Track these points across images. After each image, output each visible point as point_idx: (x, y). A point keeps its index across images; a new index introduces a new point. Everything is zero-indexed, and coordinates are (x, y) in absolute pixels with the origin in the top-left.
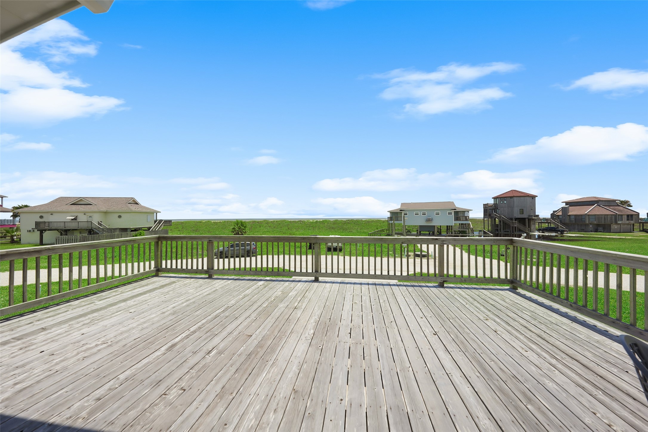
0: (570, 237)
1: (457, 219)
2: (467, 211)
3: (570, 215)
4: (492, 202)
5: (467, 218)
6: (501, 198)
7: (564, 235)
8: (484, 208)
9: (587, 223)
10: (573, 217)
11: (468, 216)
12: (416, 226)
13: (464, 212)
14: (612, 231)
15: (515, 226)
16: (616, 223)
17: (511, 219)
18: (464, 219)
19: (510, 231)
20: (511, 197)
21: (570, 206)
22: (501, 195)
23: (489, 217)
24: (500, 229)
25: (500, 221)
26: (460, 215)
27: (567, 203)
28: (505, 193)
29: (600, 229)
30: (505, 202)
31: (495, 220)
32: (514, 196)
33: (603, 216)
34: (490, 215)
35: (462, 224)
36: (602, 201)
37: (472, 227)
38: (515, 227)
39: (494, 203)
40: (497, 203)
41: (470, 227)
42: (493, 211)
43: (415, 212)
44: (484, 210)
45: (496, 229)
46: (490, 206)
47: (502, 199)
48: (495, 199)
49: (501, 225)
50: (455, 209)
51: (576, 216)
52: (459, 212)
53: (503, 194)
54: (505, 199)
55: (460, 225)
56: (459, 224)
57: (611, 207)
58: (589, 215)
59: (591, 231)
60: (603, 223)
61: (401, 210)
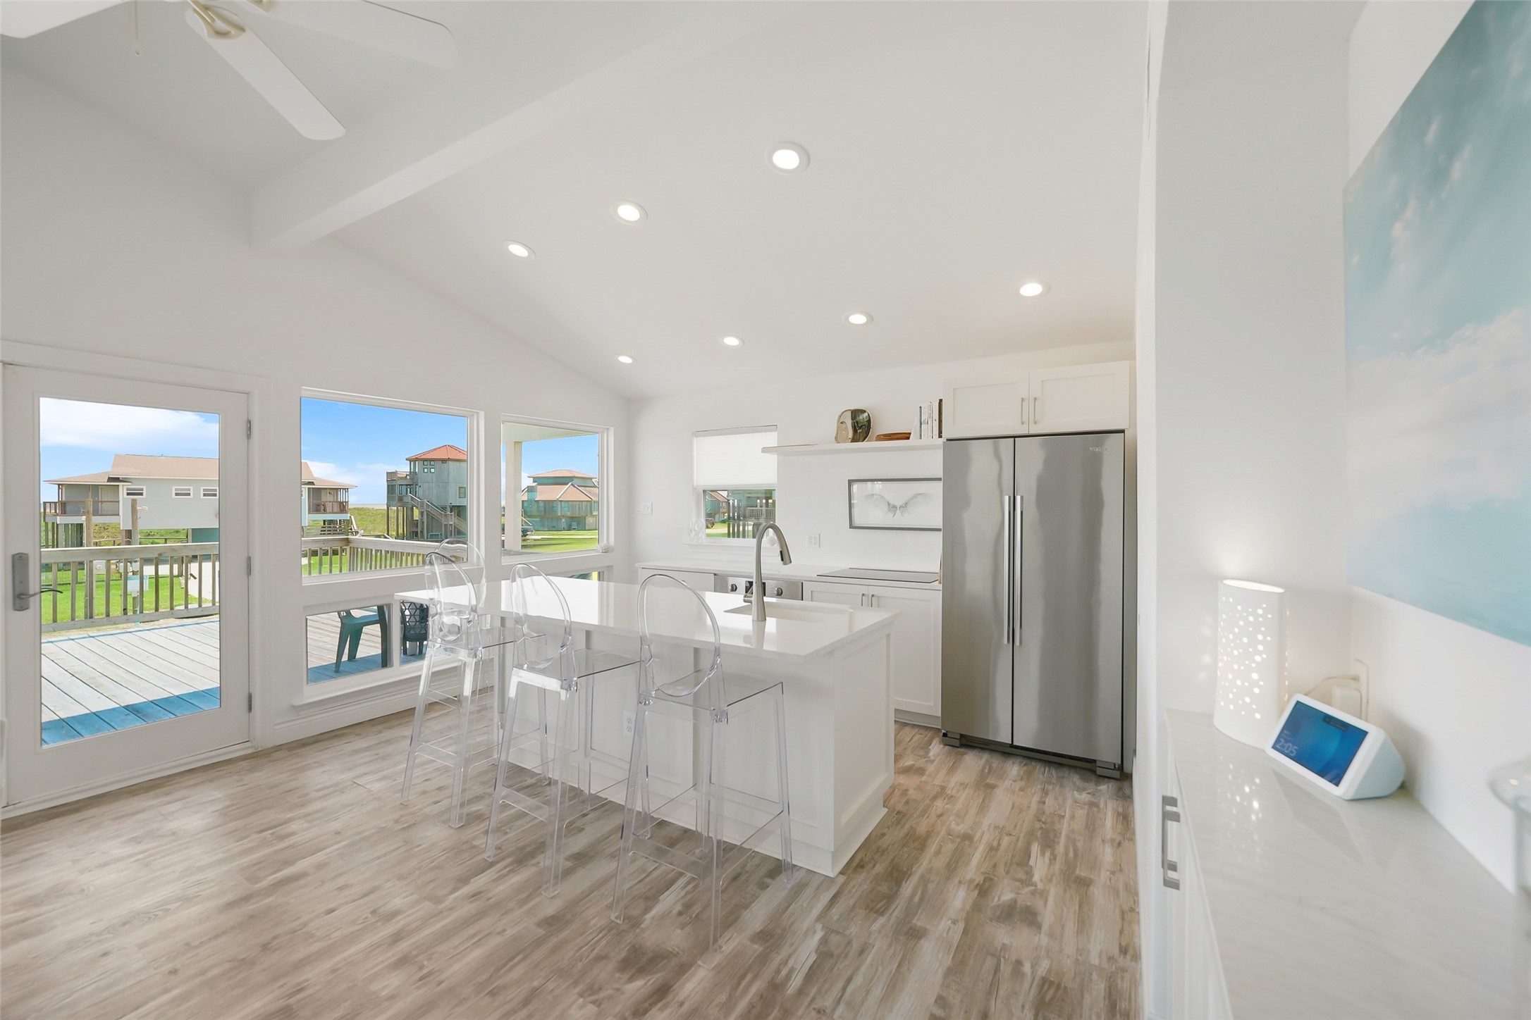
0: (535, 540)
1: (317, 508)
2: (343, 489)
3: (538, 501)
4: (404, 469)
5: (343, 507)
6: (424, 460)
7: (527, 537)
8: (387, 480)
9: (559, 515)
10: (542, 504)
11: (345, 502)
12: (177, 532)
13: (336, 490)
14: (587, 528)
15: (451, 523)
16: (592, 515)
17: (444, 508)
18: (336, 508)
19: (441, 534)
20: (444, 461)
21: (538, 484)
22: (424, 454)
23: (398, 504)
24: (422, 532)
25: (422, 513)
26: (326, 498)
27: (535, 479)
28: (433, 450)
29: (574, 524)
30: (433, 470)
31: (412, 509)
32: (449, 459)
33: (577, 503)
34: (401, 499)
35: (331, 522)
36: (577, 478)
37: (356, 528)
38: (451, 525)
39: (410, 472)
40: (417, 471)
41: (351, 529)
42: (409, 489)
43: (174, 488)
44: (388, 486)
45: (413, 532)
46: (401, 478)
47: (426, 463)
48: (412, 463)
49: (423, 523)
50: (312, 483)
51: (545, 501)
52: (322, 491)
53: (429, 452)
54: (432, 463)
55: (324, 524)
56: (324, 521)
57: (587, 489)
58: (561, 501)
59: (564, 530)
60: (577, 515)
61: (110, 479)
